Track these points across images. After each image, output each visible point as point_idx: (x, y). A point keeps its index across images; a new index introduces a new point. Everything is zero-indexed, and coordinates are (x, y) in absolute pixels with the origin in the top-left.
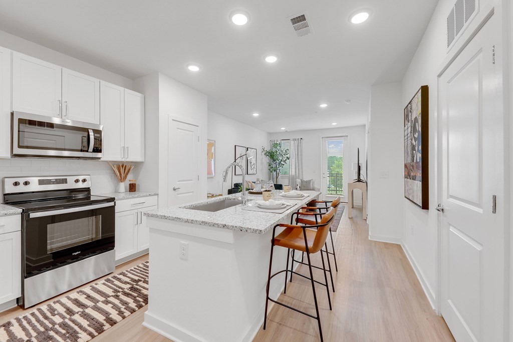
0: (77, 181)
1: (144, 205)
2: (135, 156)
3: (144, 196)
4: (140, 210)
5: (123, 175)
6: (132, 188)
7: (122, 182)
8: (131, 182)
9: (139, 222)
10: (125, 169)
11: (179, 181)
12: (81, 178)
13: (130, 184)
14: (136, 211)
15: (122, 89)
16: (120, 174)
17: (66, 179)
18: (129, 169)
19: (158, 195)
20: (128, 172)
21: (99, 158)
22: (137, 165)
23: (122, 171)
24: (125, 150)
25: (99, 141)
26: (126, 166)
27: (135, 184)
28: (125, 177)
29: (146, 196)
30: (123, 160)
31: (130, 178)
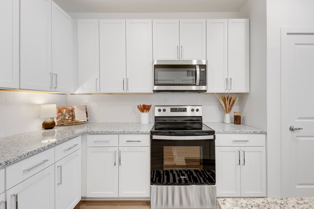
0: (193, 110)
1: (248, 144)
2: (238, 87)
3: (247, 133)
4: (242, 149)
5: (228, 106)
6: (237, 120)
7: (227, 113)
8: (236, 114)
9: (242, 162)
10: (230, 101)
11: (300, 118)
12: (195, 108)
13: (235, 116)
14: (238, 149)
15: (225, 20)
16: (226, 106)
17: (186, 109)
18: (234, 101)
19: (266, 133)
20: (233, 104)
21: (206, 91)
22: (242, 96)
23: (227, 103)
24: (228, 81)
25: (204, 75)
26: (231, 98)
27: (240, 117)
28: (230, 109)
29: (250, 133)
30: (227, 92)
31: (235, 109)
